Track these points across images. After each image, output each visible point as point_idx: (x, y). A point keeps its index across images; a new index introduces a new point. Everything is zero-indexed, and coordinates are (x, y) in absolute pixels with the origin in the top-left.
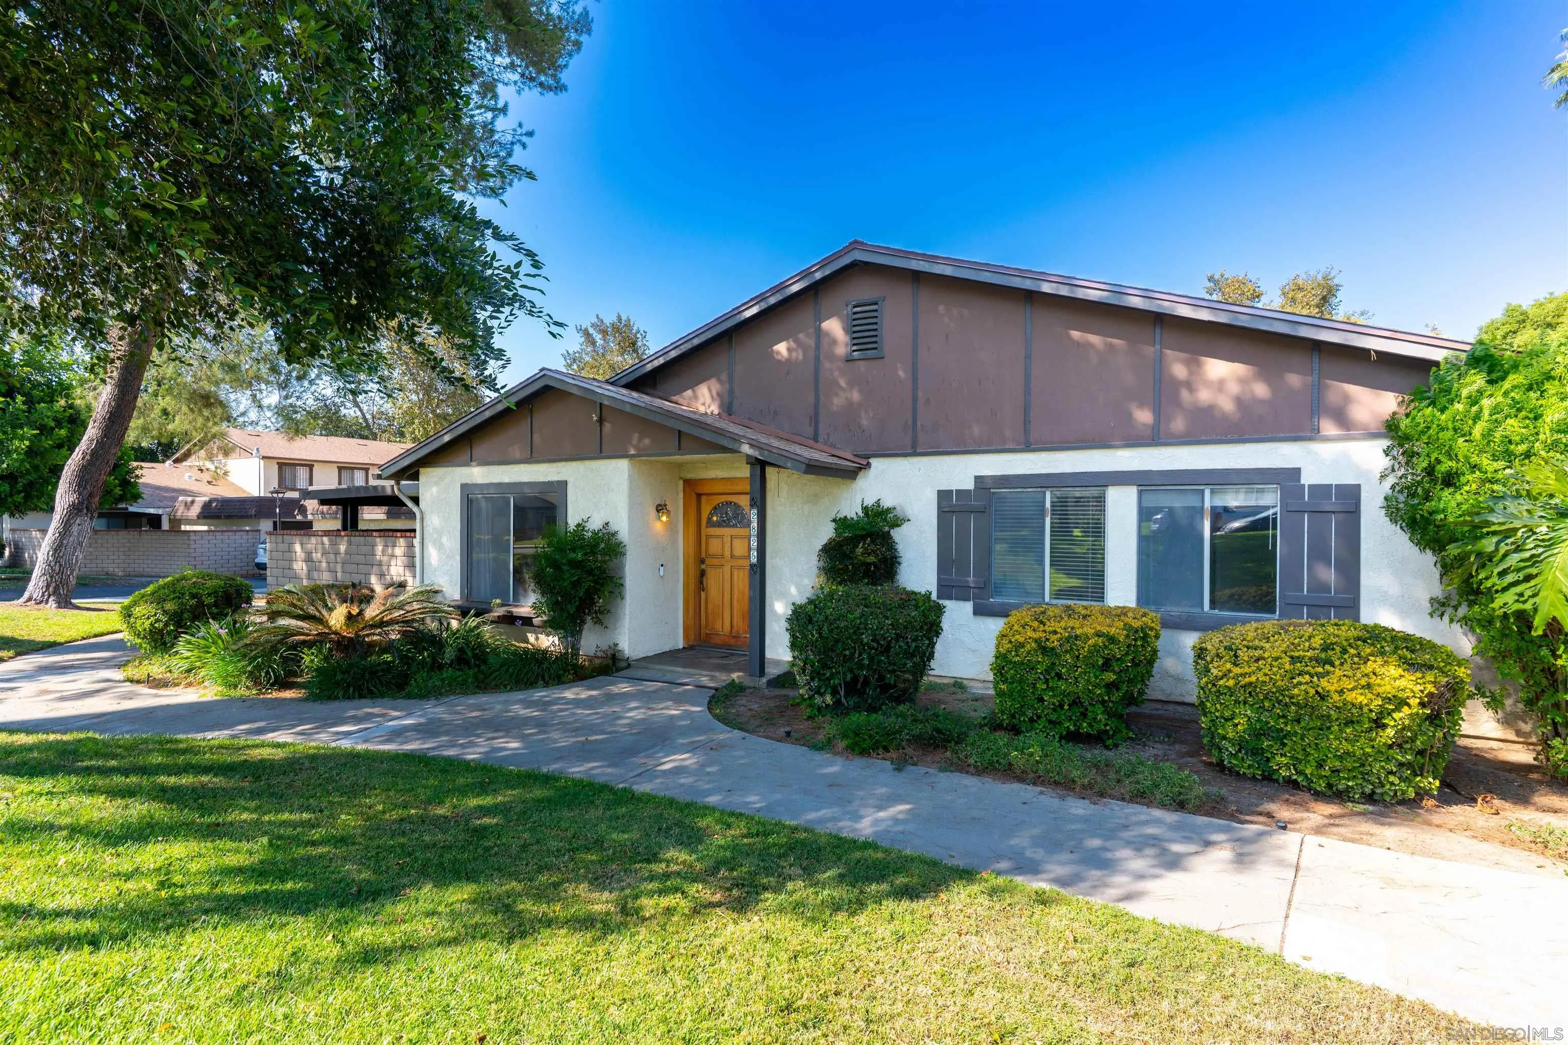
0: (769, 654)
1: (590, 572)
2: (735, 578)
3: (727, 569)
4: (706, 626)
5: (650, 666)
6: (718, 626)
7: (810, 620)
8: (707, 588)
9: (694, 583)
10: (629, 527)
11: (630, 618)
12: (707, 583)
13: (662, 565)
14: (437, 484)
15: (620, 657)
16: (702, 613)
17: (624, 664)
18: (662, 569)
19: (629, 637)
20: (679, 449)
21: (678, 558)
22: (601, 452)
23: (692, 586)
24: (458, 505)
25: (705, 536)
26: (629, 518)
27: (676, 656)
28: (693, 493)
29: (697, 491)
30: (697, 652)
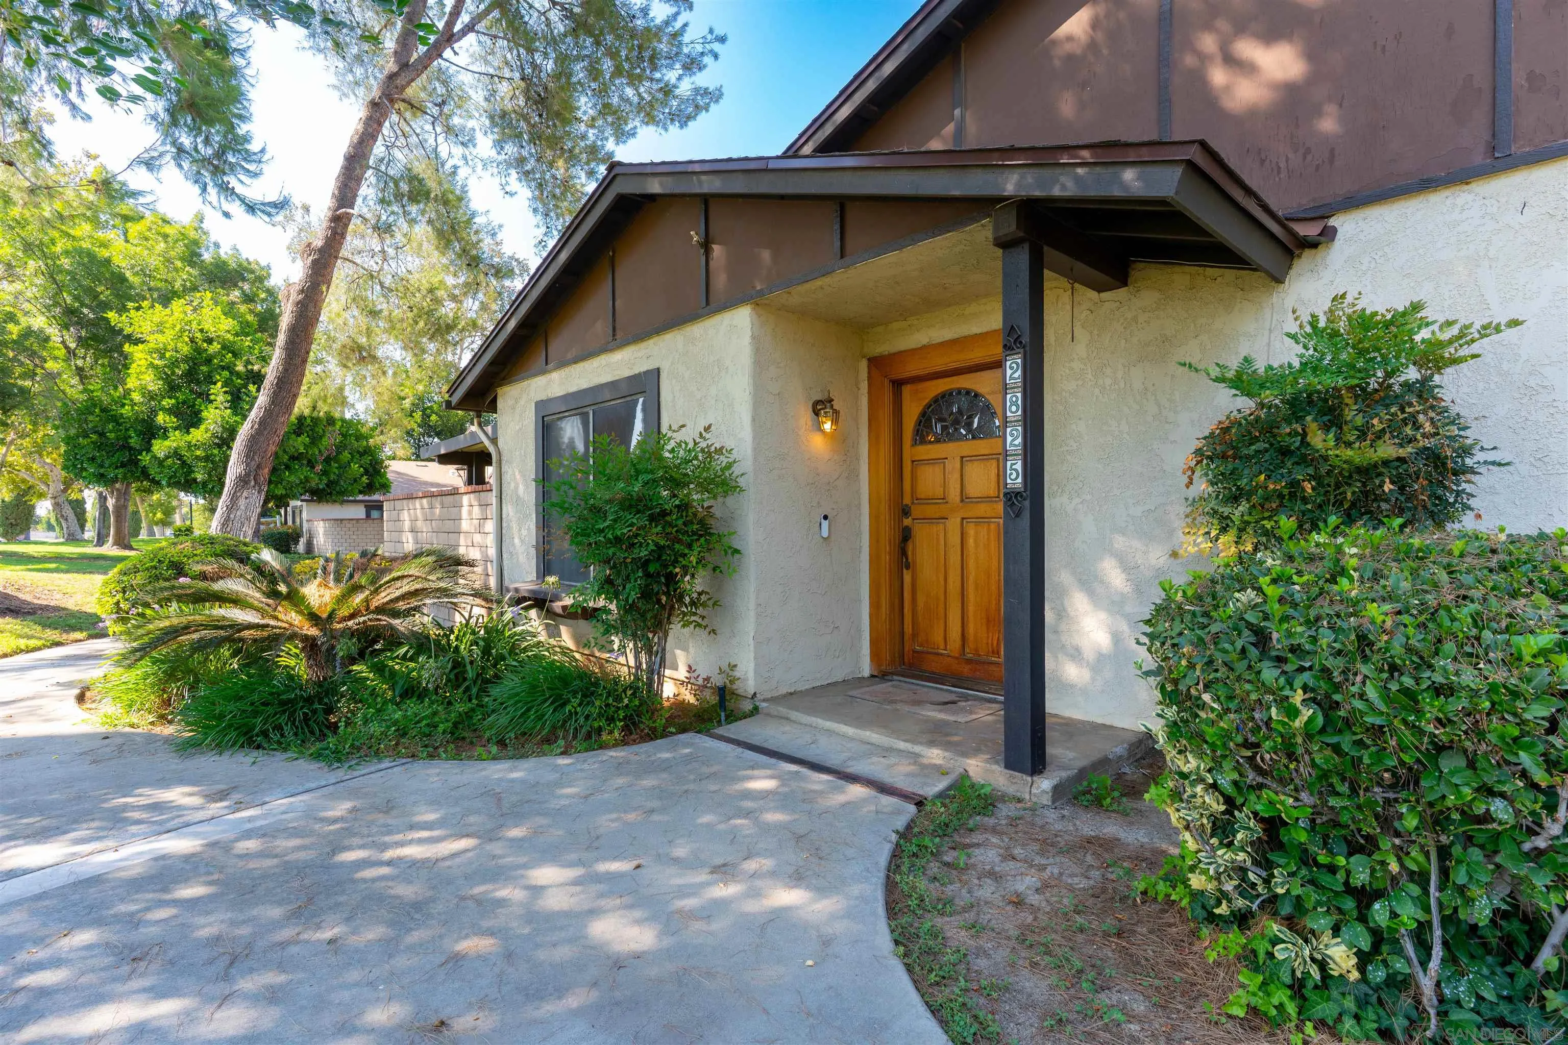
0: (1054, 705)
1: (659, 517)
2: (971, 542)
3: (953, 524)
4: (914, 635)
5: (794, 715)
6: (937, 637)
7: (1262, 638)
8: (914, 562)
9: (890, 554)
10: (754, 438)
11: (758, 615)
12: (914, 554)
13: (826, 517)
14: (514, 408)
15: (740, 692)
16: (906, 610)
17: (747, 706)
18: (825, 524)
19: (756, 653)
20: (842, 257)
21: (859, 506)
22: (708, 303)
23: (885, 558)
24: (532, 435)
25: (909, 463)
26: (754, 420)
27: (850, 693)
28: (886, 382)
29: (894, 377)
30: (893, 686)
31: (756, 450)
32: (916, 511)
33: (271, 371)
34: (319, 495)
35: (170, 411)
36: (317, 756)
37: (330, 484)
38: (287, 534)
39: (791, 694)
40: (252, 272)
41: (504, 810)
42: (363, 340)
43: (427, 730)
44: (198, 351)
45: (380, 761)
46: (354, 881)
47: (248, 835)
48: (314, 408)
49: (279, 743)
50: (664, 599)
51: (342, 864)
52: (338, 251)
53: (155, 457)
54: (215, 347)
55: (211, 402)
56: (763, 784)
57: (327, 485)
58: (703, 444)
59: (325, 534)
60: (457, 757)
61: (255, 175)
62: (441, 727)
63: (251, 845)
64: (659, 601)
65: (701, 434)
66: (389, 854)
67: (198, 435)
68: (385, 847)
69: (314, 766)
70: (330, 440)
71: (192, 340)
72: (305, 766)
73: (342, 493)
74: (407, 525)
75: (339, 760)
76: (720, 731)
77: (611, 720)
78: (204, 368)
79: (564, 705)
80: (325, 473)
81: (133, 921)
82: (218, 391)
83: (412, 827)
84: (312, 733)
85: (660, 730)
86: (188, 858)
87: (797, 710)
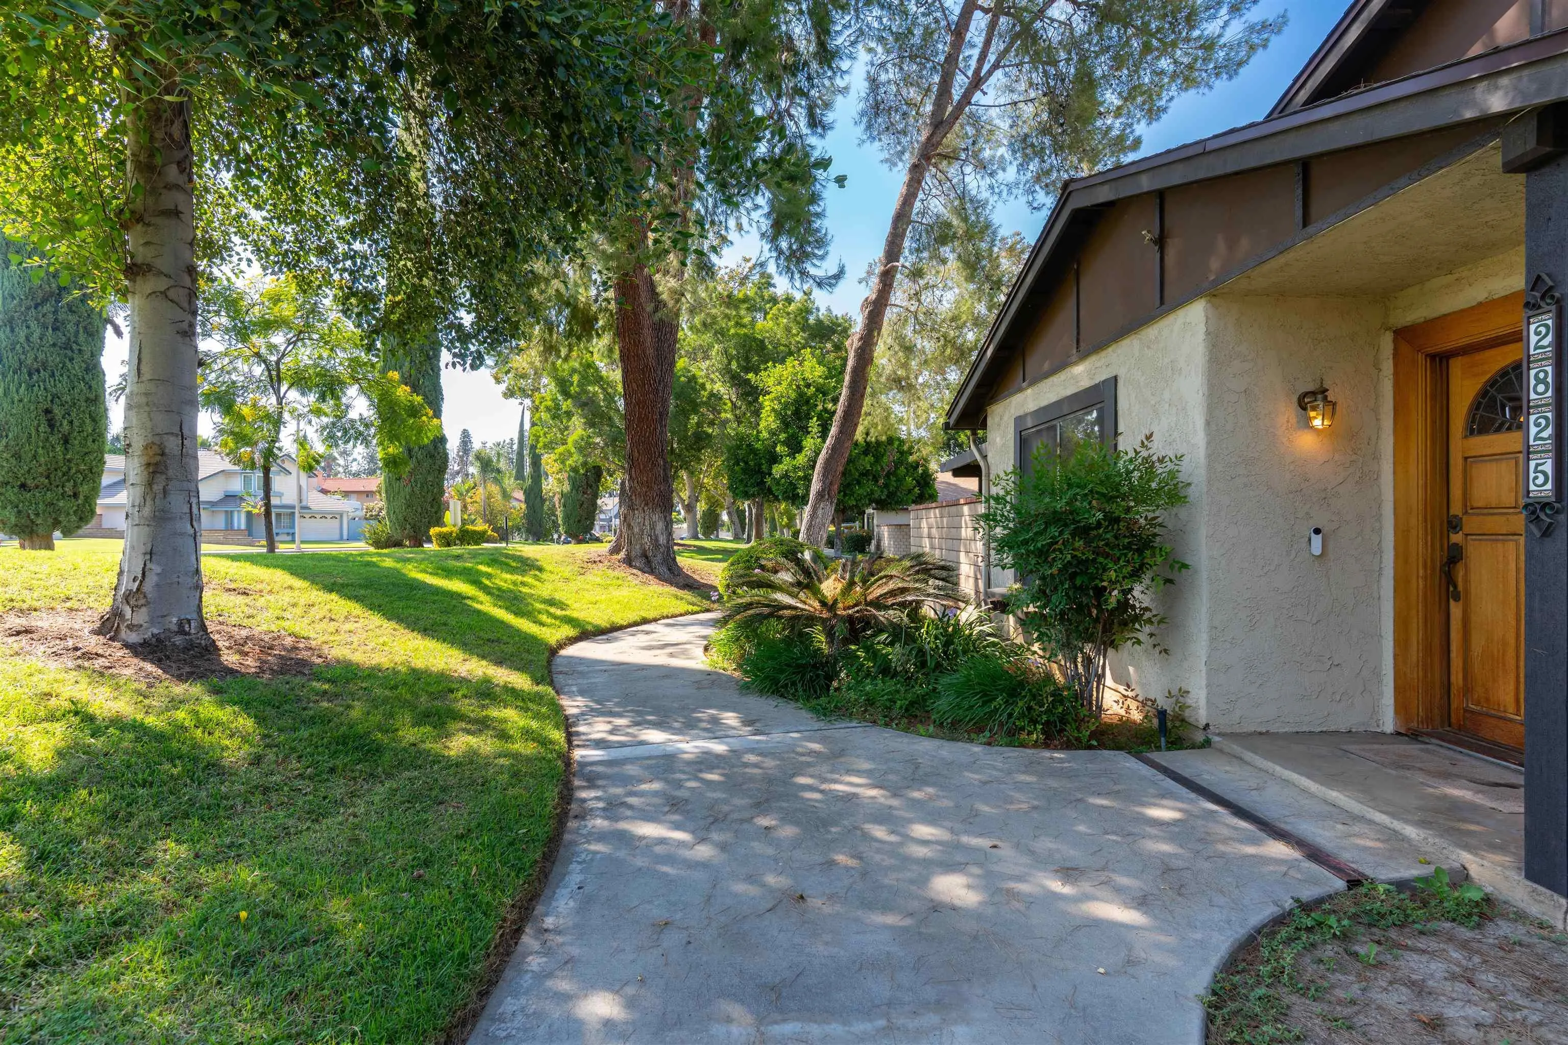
4: (1467, 689)
8: (1467, 592)
9: (1425, 578)
10: (1208, 443)
11: (1212, 639)
12: (1466, 581)
13: (1317, 531)
14: (999, 425)
15: (1191, 720)
16: (1453, 655)
17: (1200, 737)
18: (1317, 540)
19: (1208, 679)
20: (1305, 225)
21: (1379, 517)
22: (1162, 302)
23: (1417, 585)
24: (1012, 449)
25: (1460, 461)
26: (1208, 423)
27: (1345, 747)
28: (1420, 357)
29: (1431, 350)
30: (1422, 750)
31: (1212, 456)
32: (1471, 524)
33: (840, 408)
34: (883, 505)
35: (784, 443)
36: (813, 709)
37: (891, 495)
38: (862, 537)
39: (1261, 734)
40: (840, 325)
41: (917, 777)
42: (901, 372)
43: (888, 704)
44: (801, 395)
45: (851, 721)
46: (797, 797)
47: (752, 751)
48: (867, 434)
49: (793, 694)
50: (1095, 612)
51: (795, 784)
52: (887, 300)
53: (775, 479)
54: (813, 389)
55: (809, 433)
56: (1164, 813)
57: (888, 496)
58: (1144, 453)
59: (890, 538)
60: (906, 730)
61: (822, 258)
62: (899, 703)
63: (752, 758)
64: (1090, 615)
65: (1143, 443)
66: (824, 786)
67: (801, 459)
68: (825, 780)
69: (809, 715)
70: (889, 458)
71: (798, 387)
72: (805, 714)
73: (899, 503)
74: (925, 531)
75: (825, 715)
76: (1155, 756)
77: (1034, 722)
78: (805, 408)
79: (990, 701)
80: (886, 486)
81: (679, 785)
82: (814, 424)
83: (849, 772)
84: (815, 692)
85: (1085, 740)
86: (718, 756)
87: (1256, 753)
